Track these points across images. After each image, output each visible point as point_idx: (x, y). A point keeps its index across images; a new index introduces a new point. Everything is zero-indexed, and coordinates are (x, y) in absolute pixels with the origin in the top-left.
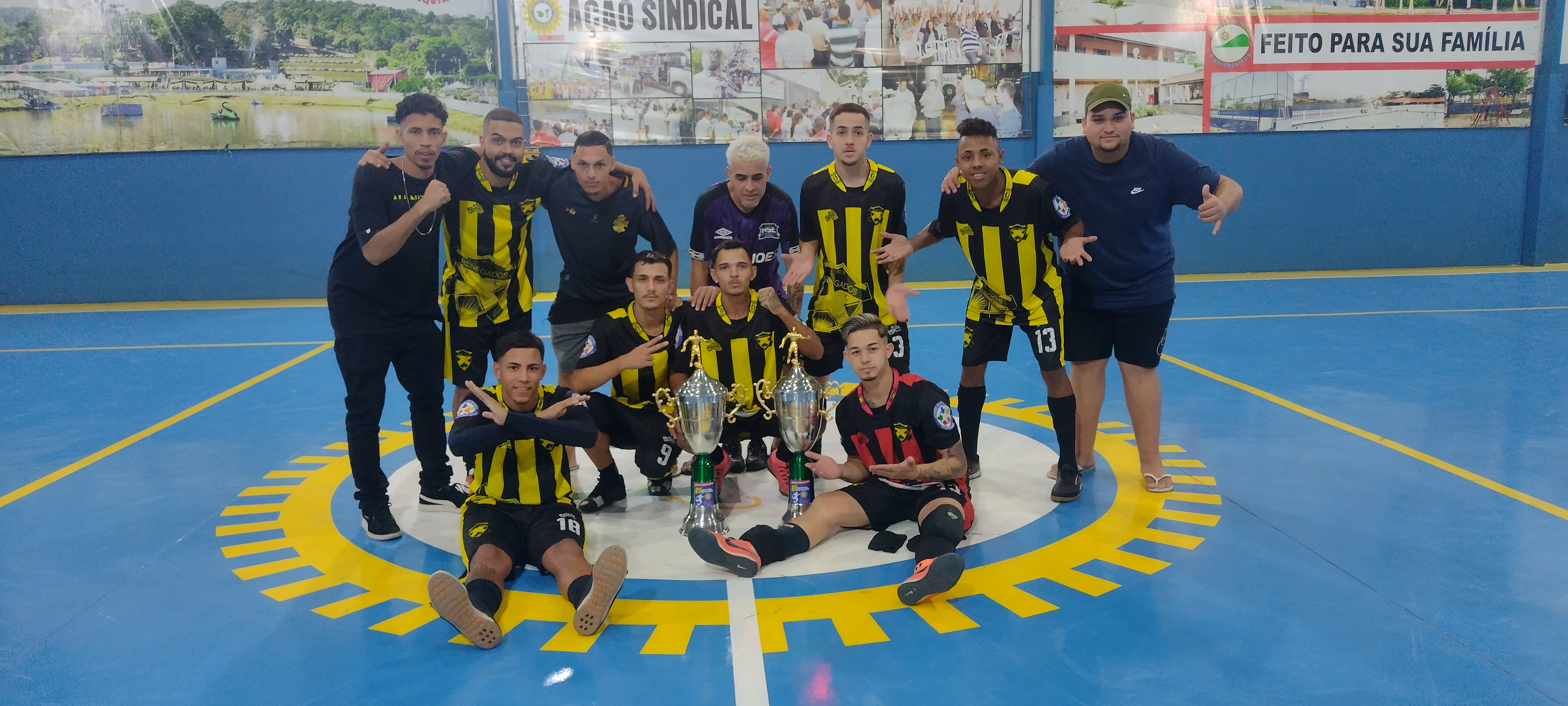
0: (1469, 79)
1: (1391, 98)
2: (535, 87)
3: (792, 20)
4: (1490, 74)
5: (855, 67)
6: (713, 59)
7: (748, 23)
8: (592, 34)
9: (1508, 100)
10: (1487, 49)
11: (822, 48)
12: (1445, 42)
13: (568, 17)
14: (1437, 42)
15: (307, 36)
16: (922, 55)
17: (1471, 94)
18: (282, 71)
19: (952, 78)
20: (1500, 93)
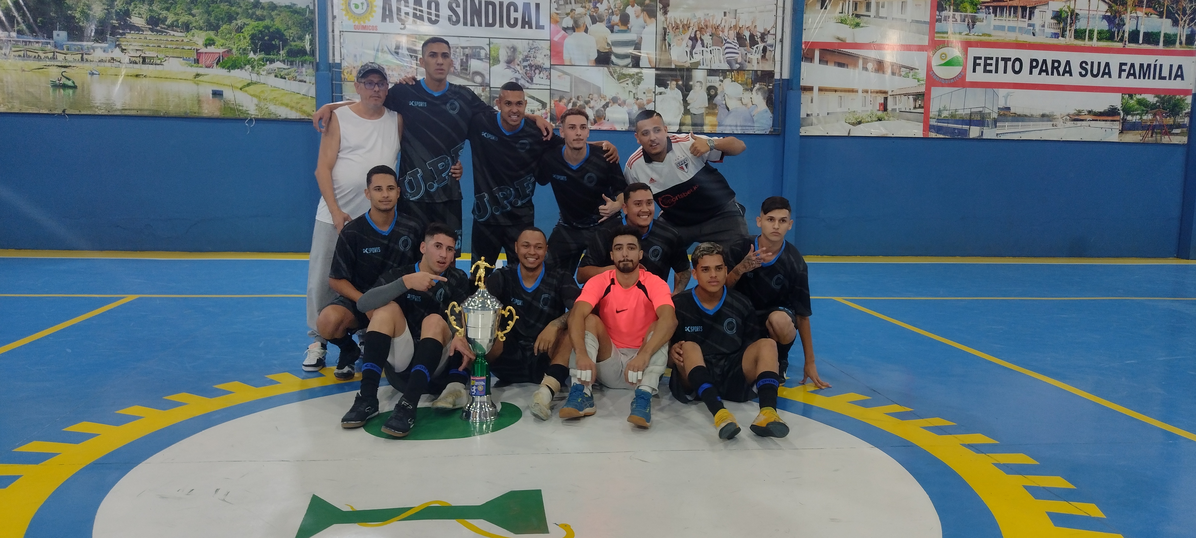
0: (1140, 102)
1: (1078, 115)
2: (349, 70)
3: (579, 23)
4: (1156, 99)
5: (632, 67)
6: (509, 54)
7: (541, 24)
8: (402, 26)
9: (1170, 121)
10: (1154, 78)
11: (605, 49)
12: (1121, 71)
13: (381, 11)
14: (1115, 70)
15: (143, 16)
16: (690, 60)
17: (1141, 115)
18: (119, 46)
19: (715, 81)
20: (1164, 115)
